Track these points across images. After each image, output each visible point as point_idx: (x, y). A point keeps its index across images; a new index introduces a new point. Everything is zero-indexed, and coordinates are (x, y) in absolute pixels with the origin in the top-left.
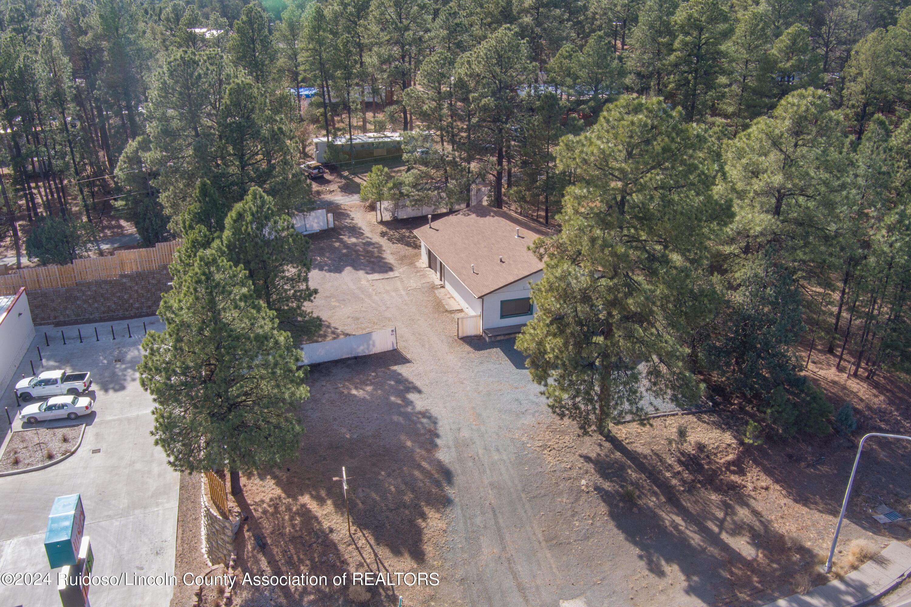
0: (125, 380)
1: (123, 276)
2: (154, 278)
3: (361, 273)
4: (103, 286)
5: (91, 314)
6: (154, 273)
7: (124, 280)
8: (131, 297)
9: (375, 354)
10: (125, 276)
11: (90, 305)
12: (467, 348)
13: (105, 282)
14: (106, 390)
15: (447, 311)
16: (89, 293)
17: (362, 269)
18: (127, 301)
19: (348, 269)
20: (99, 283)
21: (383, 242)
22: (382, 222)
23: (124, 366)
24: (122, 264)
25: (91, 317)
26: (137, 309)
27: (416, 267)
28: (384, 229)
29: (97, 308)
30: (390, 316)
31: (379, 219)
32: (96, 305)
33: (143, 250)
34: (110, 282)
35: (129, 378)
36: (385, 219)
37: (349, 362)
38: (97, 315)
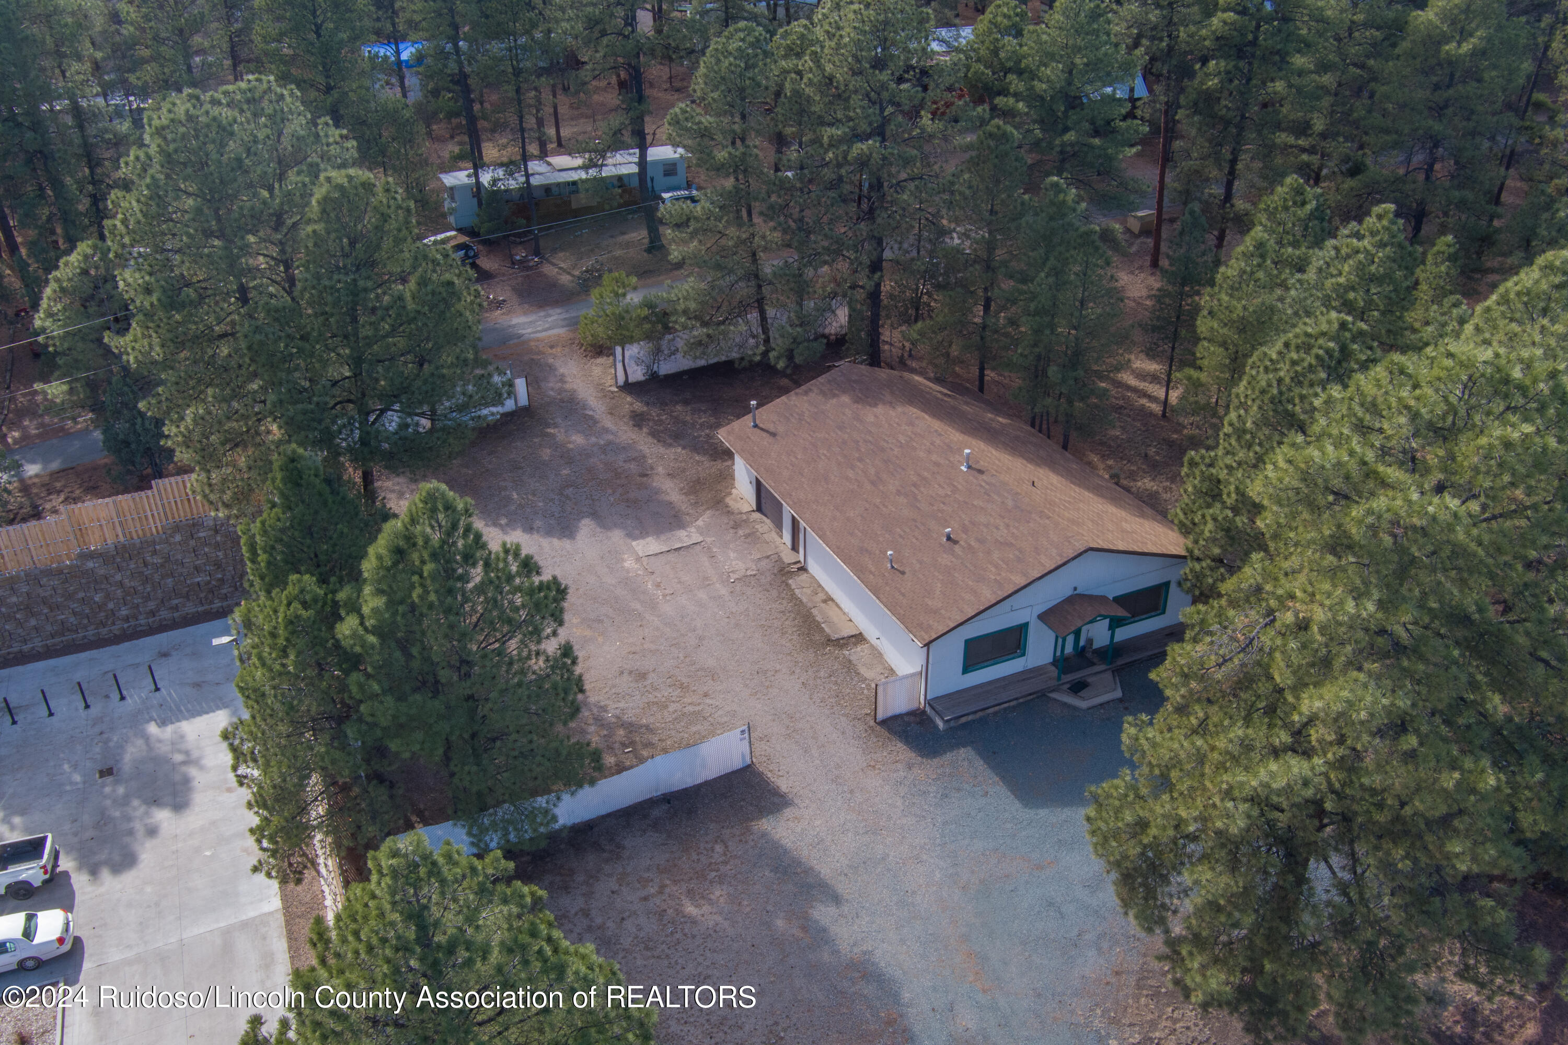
0: (131, 832)
1: (87, 556)
2: (155, 552)
3: (617, 536)
4: (44, 581)
5: (25, 642)
6: (154, 543)
7: (90, 564)
8: (108, 597)
9: (707, 783)
10: (91, 556)
11: (20, 624)
12: (901, 751)
13: (48, 573)
14: (94, 872)
15: (829, 641)
16: (14, 599)
17: (616, 525)
18: (101, 607)
19: (586, 526)
20: (34, 577)
21: (644, 444)
22: (629, 387)
23: (121, 790)
24: (81, 532)
25: (26, 648)
26: (127, 619)
27: (730, 513)
28: (639, 406)
29: (36, 628)
30: (711, 662)
31: (621, 380)
32: (33, 622)
33: (125, 500)
34: (60, 572)
35: (138, 826)
36: (632, 379)
37: (656, 813)
38: (37, 644)
